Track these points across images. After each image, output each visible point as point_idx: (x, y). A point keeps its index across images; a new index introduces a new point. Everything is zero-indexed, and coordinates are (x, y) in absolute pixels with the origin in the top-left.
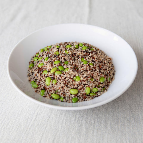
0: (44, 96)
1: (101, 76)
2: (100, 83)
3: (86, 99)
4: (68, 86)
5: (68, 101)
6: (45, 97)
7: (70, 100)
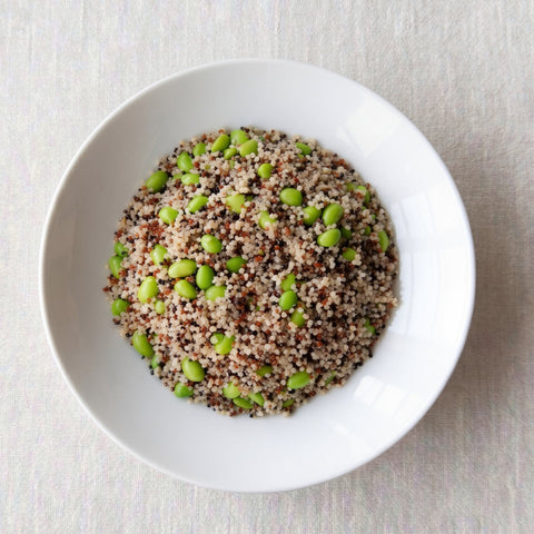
0: (114, 320)
1: (302, 369)
2: (283, 389)
3: (216, 407)
4: (187, 348)
5: (166, 380)
6: (118, 323)
7: (173, 379)
